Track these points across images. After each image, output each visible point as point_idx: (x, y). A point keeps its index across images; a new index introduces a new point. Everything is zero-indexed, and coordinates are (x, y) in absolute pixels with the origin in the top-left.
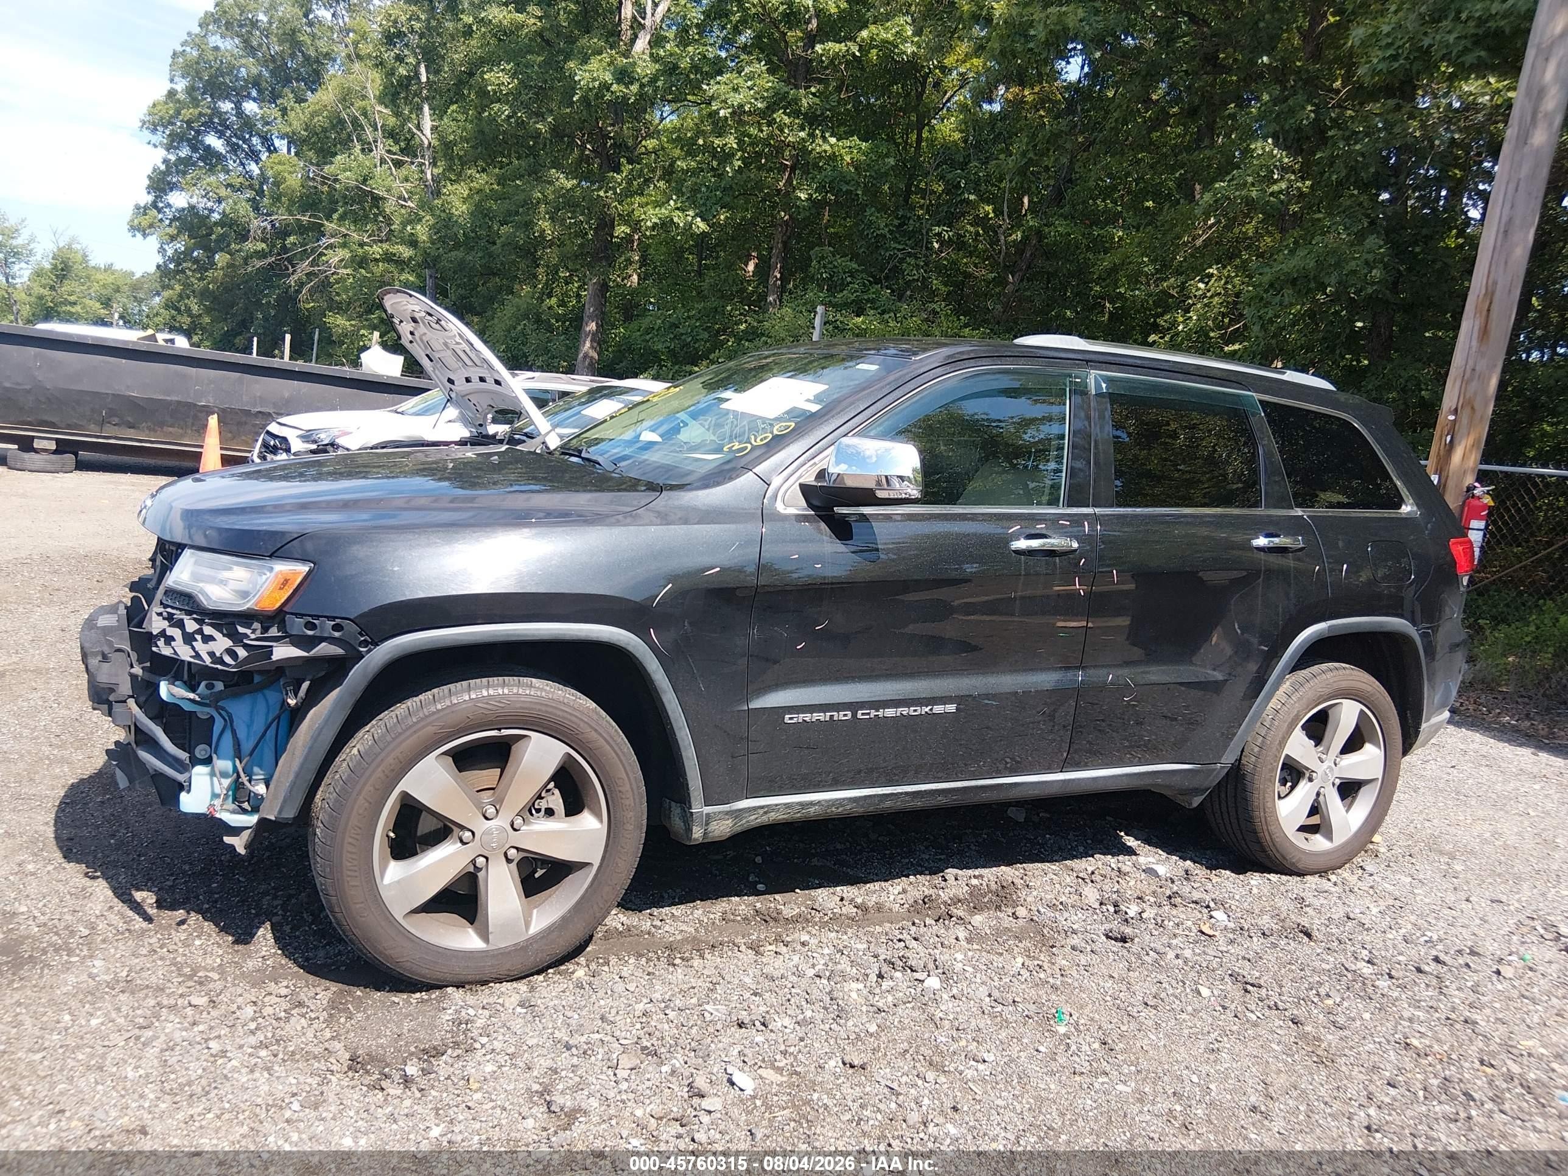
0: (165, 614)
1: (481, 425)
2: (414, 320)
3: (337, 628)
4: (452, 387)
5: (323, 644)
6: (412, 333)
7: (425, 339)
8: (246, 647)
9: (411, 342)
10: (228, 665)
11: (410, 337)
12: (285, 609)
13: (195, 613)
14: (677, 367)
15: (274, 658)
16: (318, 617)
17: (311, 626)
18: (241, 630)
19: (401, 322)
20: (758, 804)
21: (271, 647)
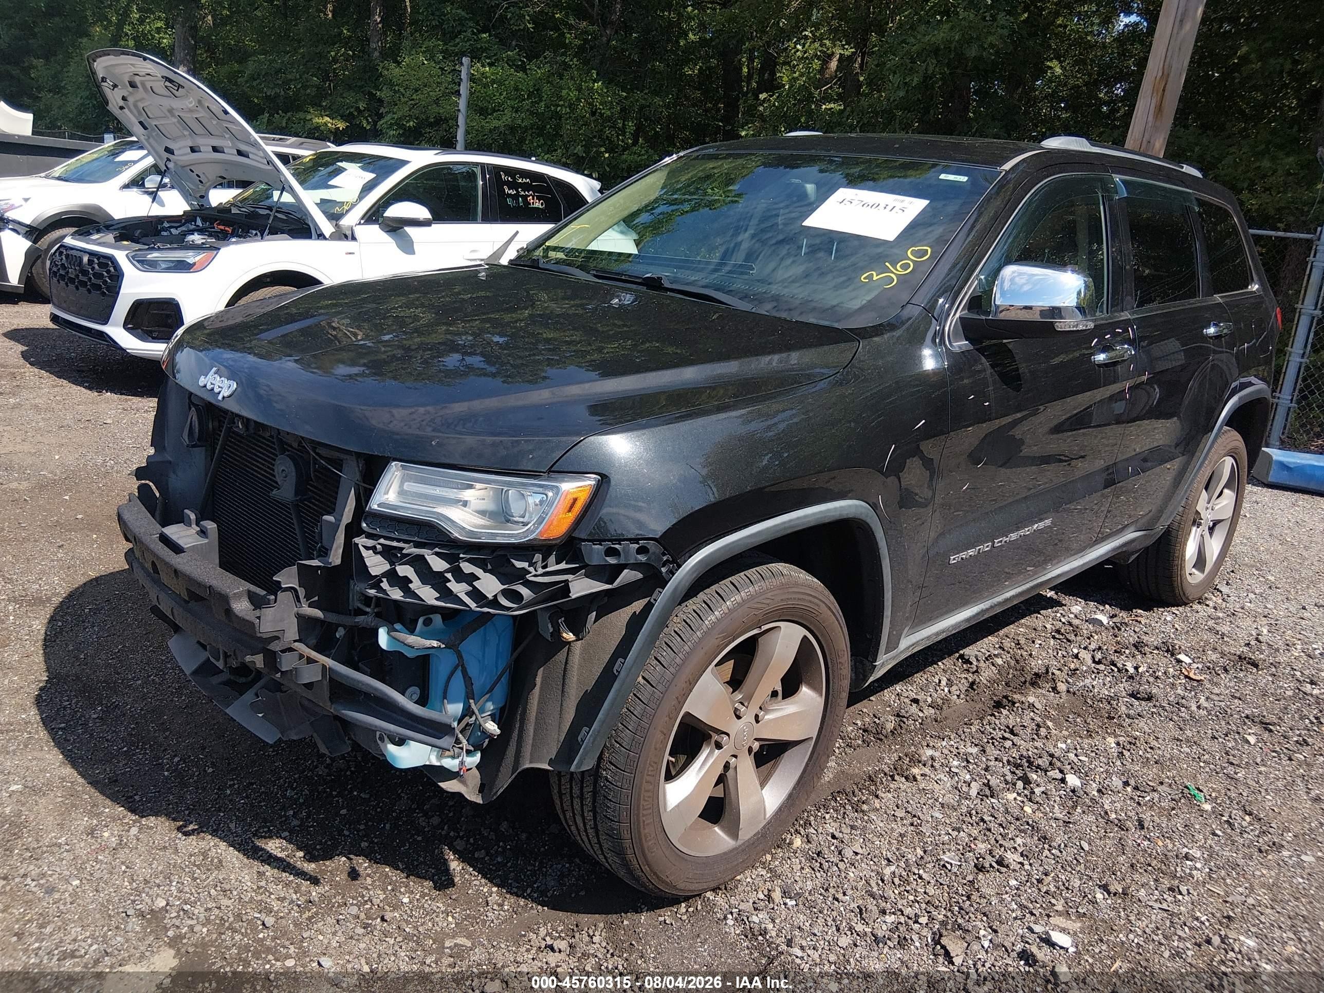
0: (379, 547)
1: (202, 197)
2: (133, 85)
3: (642, 550)
4: (171, 157)
5: (626, 571)
6: (124, 99)
7: (141, 105)
8: (528, 584)
9: (122, 108)
10: (508, 609)
11: (121, 103)
12: (575, 535)
13: (436, 546)
14: (289, 114)
15: (574, 594)
16: (619, 541)
17: (611, 552)
18: (519, 564)
19: (115, 86)
20: (914, 641)
21: (566, 582)
